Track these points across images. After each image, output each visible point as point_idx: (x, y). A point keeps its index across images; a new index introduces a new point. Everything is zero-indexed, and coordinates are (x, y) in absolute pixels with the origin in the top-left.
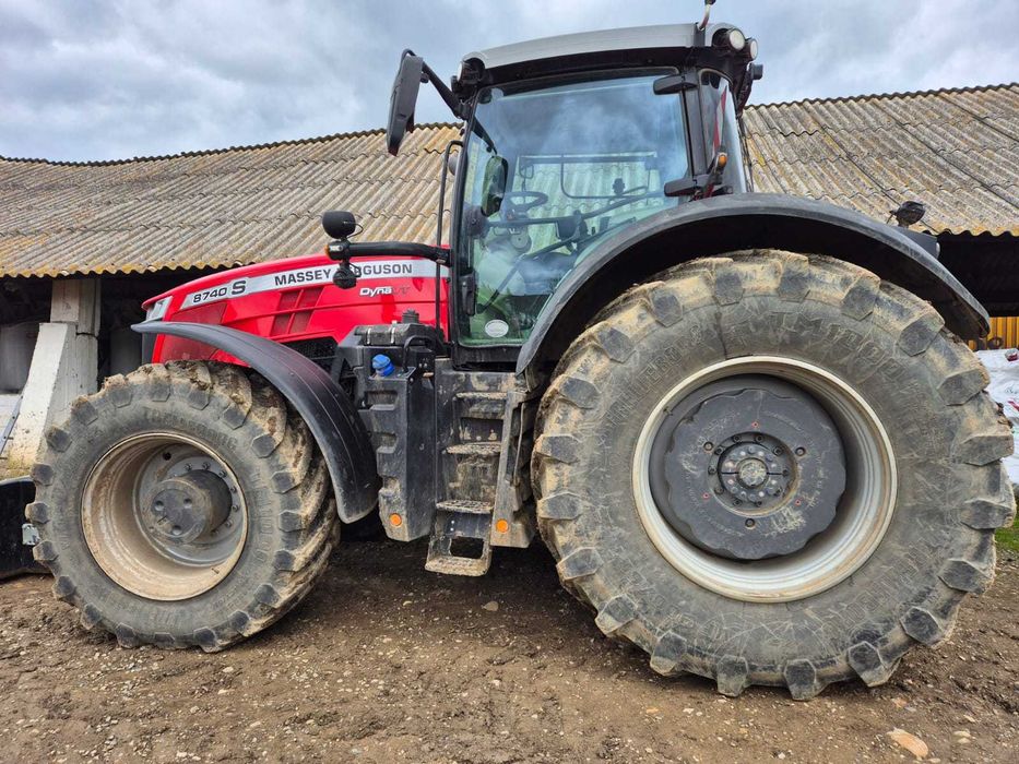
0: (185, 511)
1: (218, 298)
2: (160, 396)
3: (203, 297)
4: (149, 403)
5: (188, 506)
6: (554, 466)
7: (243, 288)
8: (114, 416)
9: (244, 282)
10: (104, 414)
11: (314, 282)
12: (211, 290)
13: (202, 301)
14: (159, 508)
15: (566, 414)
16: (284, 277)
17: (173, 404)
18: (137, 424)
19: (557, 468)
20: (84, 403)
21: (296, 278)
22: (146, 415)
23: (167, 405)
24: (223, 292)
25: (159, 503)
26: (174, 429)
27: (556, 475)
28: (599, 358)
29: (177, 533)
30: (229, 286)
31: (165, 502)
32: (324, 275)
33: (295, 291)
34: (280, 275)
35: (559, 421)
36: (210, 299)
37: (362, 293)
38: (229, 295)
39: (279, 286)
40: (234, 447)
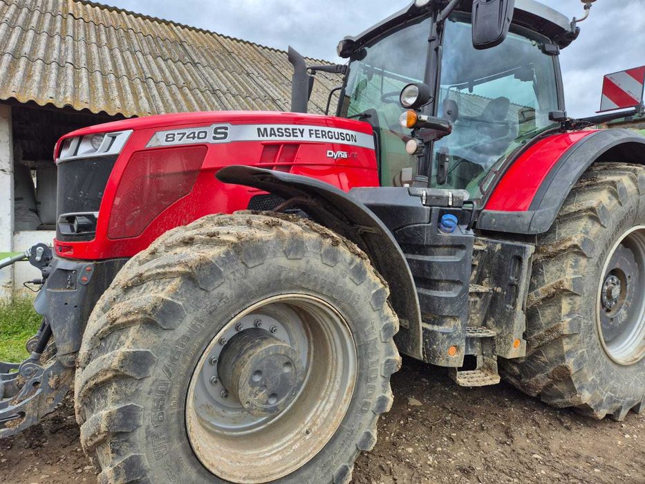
0: (284, 377)
1: (196, 141)
2: (296, 254)
3: (177, 137)
4: (282, 261)
5: (287, 370)
6: (568, 299)
7: (226, 134)
8: (245, 278)
9: (226, 128)
10: (232, 276)
11: (292, 139)
12: (188, 131)
13: (176, 142)
14: (257, 379)
15: (576, 262)
16: (265, 129)
17: (308, 262)
18: (268, 286)
19: (570, 299)
20: (207, 263)
21: (277, 133)
22: (280, 275)
23: (302, 263)
24: (202, 135)
25: (258, 372)
26: (303, 289)
27: (570, 304)
28: (593, 224)
29: (273, 402)
30: (210, 130)
31: (265, 370)
32: (299, 134)
33: (276, 145)
34: (262, 127)
35: (572, 267)
36: (186, 141)
37: (328, 155)
38: (209, 140)
39: (261, 138)
40: (357, 302)
